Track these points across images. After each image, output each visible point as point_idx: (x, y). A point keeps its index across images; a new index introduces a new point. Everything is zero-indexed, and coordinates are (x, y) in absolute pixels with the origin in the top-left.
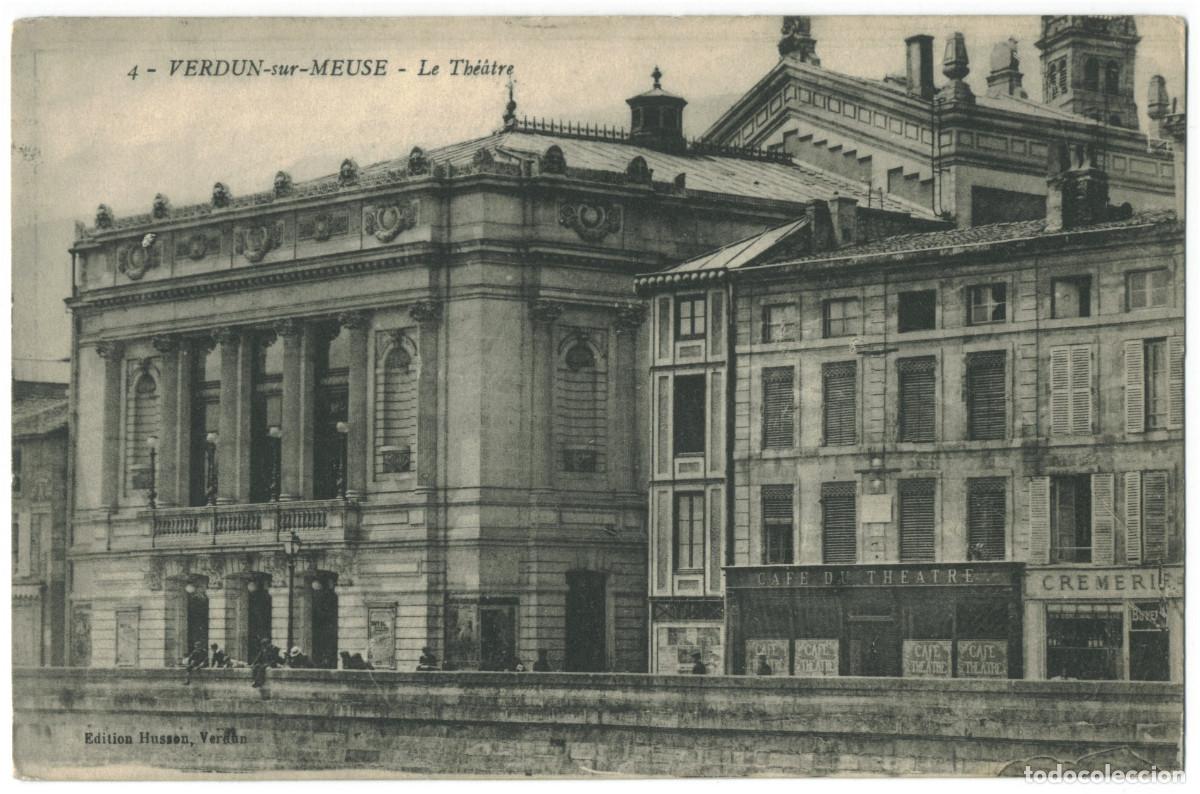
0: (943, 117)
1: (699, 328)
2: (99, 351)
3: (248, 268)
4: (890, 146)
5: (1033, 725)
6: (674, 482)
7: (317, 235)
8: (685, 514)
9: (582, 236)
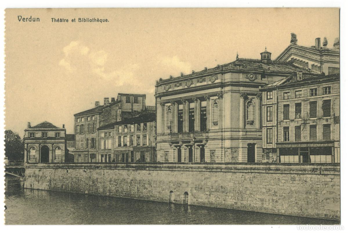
0: (322, 54)
1: (271, 97)
2: (160, 104)
3: (187, 88)
4: (312, 60)
5: (333, 171)
6: (267, 127)
7: (200, 82)
8: (269, 133)
9: (250, 80)
